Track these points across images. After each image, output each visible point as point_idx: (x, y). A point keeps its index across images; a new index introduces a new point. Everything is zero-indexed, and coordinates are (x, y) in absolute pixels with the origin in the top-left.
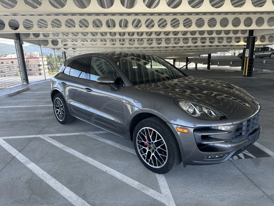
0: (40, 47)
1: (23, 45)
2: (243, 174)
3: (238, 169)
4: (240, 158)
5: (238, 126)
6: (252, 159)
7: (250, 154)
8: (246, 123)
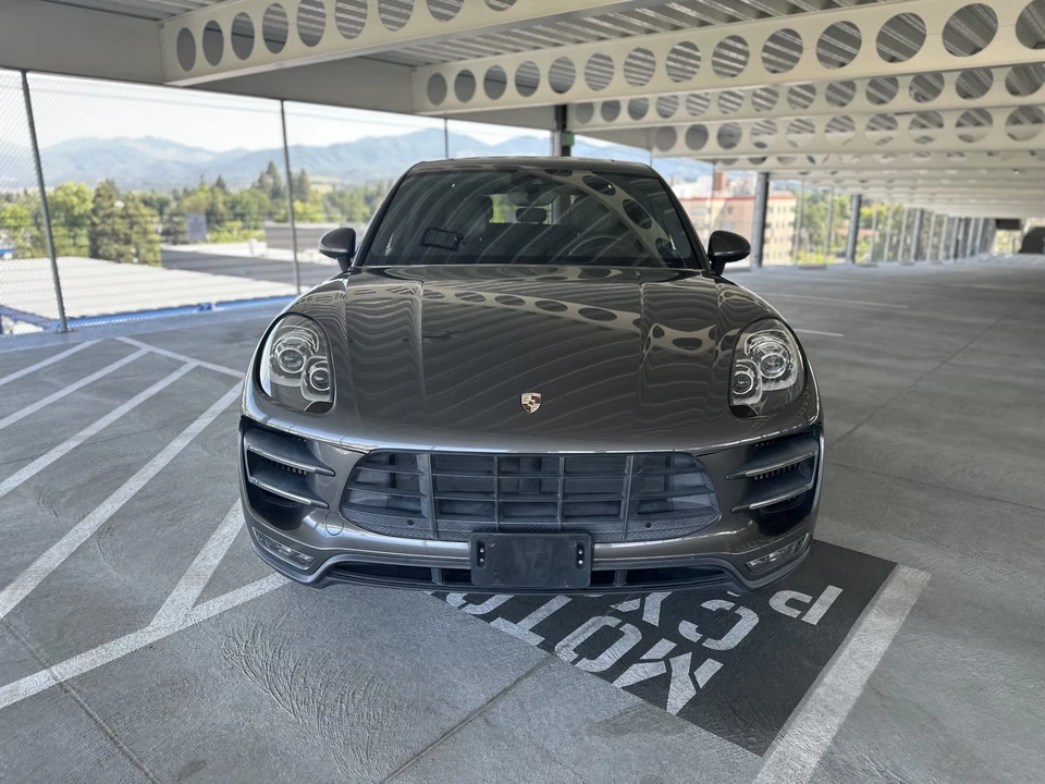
0: (648, 152)
1: (572, 145)
2: (472, 713)
3: (506, 691)
4: (610, 675)
5: (369, 460)
6: (649, 706)
7: (691, 693)
8: (424, 463)
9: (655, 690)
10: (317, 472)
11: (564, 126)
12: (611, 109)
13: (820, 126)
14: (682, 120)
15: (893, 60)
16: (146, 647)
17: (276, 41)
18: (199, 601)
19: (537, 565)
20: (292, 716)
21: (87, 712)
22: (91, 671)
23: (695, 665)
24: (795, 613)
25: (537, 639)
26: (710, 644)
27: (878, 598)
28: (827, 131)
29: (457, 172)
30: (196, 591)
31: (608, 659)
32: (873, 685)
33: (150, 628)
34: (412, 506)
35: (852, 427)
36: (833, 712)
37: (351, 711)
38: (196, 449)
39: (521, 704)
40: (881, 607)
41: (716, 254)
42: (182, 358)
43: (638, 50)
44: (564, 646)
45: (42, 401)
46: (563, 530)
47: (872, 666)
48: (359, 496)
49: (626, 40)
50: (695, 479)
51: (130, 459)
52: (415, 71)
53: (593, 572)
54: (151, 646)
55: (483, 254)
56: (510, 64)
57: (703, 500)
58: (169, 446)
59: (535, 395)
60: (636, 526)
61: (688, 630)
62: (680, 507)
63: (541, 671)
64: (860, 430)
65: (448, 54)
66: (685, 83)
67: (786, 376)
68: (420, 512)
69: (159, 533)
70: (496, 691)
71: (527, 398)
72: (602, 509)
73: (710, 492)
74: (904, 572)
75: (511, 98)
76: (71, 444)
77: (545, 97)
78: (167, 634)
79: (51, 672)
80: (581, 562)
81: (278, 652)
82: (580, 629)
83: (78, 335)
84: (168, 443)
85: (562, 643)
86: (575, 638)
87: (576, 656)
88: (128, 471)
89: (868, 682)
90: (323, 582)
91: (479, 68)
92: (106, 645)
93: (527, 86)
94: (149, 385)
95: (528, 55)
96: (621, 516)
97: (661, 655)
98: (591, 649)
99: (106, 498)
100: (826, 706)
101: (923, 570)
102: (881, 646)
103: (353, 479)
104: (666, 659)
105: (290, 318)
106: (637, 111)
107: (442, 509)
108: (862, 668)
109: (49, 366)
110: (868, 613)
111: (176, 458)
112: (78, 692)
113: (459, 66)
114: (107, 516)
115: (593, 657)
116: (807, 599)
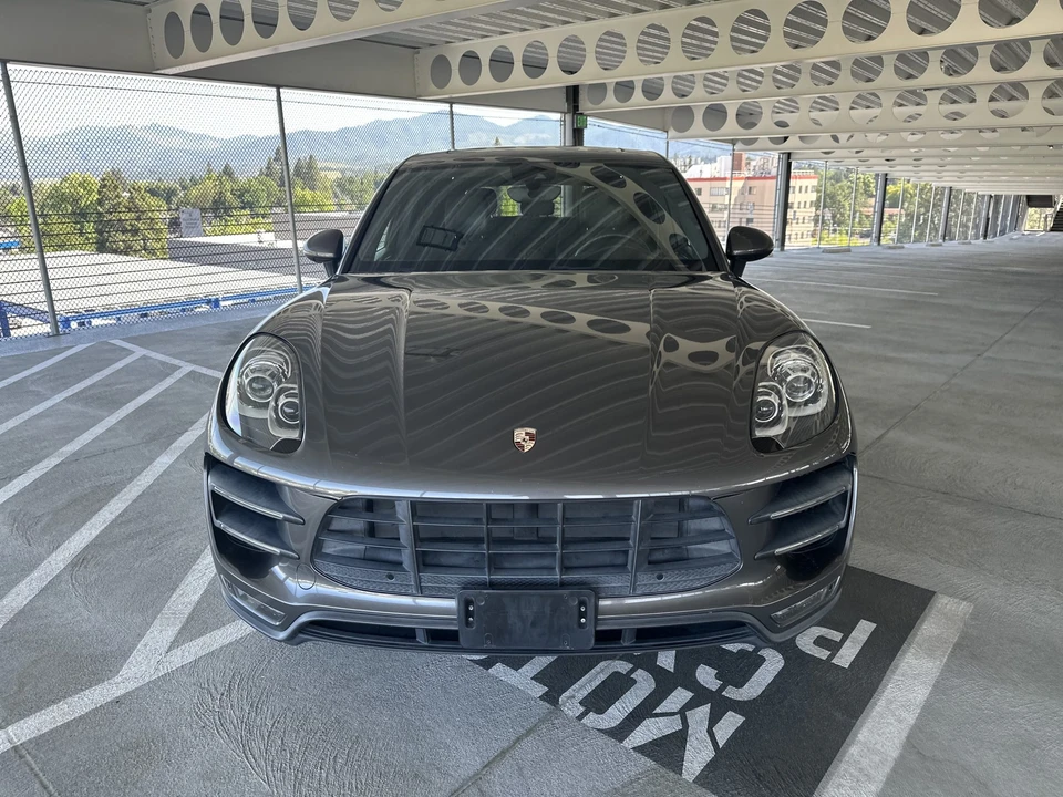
0: (665, 135)
1: (585, 130)
2: (465, 782)
3: (503, 753)
4: (620, 732)
5: (343, 506)
6: (663, 771)
7: (708, 753)
8: (403, 512)
9: (668, 751)
10: (285, 519)
11: (576, 108)
12: (625, 89)
13: (845, 103)
14: (699, 99)
15: (922, 32)
16: (112, 702)
17: (266, 25)
18: (175, 644)
19: (534, 624)
20: (267, 787)
21: (41, 783)
22: (51, 731)
23: (714, 719)
24: (823, 654)
25: (540, 689)
26: (731, 693)
27: (915, 635)
28: (852, 108)
29: (454, 166)
30: (171, 633)
31: (617, 713)
32: (914, 743)
33: (118, 679)
34: (392, 557)
35: (883, 431)
36: (869, 778)
37: (331, 779)
38: (184, 466)
39: (520, 769)
40: (920, 646)
41: (736, 252)
42: (176, 362)
43: (652, 26)
44: (569, 698)
45: (27, 413)
46: (563, 585)
47: (910, 718)
48: (332, 546)
49: (639, 16)
50: (713, 523)
51: (113, 478)
52: (418, 53)
53: (597, 632)
54: (117, 701)
55: (480, 259)
56: (516, 44)
57: (723, 547)
58: (155, 463)
59: (529, 430)
60: (646, 579)
61: (706, 676)
62: (696, 554)
63: (543, 729)
64: (891, 435)
65: (451, 34)
66: (701, 61)
67: (814, 399)
68: (401, 564)
69: (137, 565)
70: (492, 754)
71: (520, 435)
72: (607, 559)
73: (731, 537)
74: (943, 603)
75: (519, 79)
76: (52, 462)
77: (554, 78)
78: (136, 685)
79: (7, 732)
80: (583, 620)
81: (255, 707)
82: (587, 676)
83: (69, 338)
84: (154, 460)
85: (567, 694)
86: (582, 687)
87: (582, 709)
88: (111, 491)
89: (908, 738)
90: (297, 640)
91: (484, 49)
92: (69, 700)
93: (535, 67)
94: (140, 392)
95: (536, 34)
96: (629, 567)
97: (675, 708)
98: (599, 701)
99: (84, 522)
100: (861, 770)
101: (964, 599)
102: (920, 694)
103: (325, 526)
104: (682, 713)
105: (261, 338)
106: (652, 91)
107: (424, 562)
108: (900, 721)
109: (37, 373)
110: (905, 652)
111: (161, 475)
112: (34, 757)
113: (464, 47)
114: (83, 545)
115: (601, 711)
116: (836, 636)
